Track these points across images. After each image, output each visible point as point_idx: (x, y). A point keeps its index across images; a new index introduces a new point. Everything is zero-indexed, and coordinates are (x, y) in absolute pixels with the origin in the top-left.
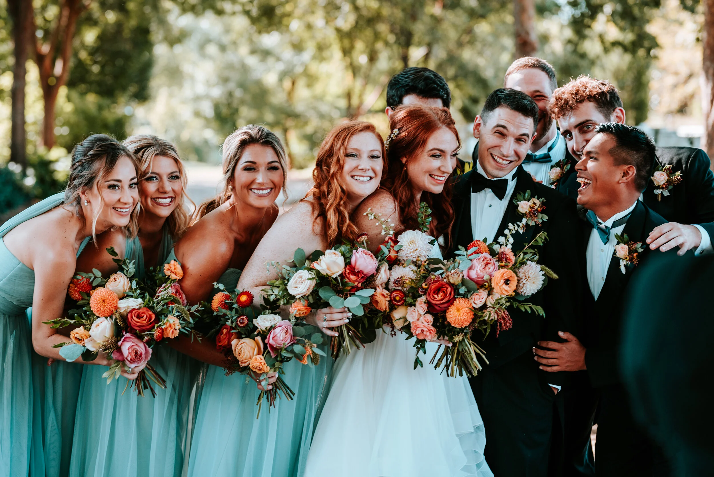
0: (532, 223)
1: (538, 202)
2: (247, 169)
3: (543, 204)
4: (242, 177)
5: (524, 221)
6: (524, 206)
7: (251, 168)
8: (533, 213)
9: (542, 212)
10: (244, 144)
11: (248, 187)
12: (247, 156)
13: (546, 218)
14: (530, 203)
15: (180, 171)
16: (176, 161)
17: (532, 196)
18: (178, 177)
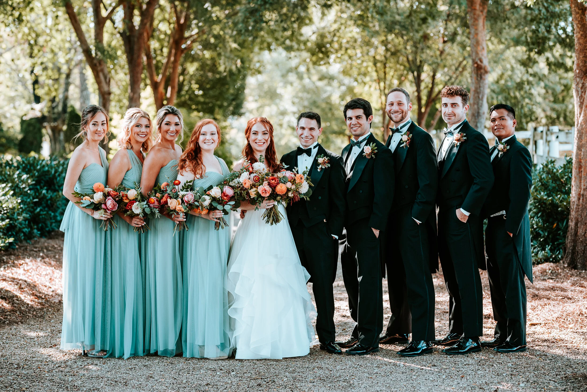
0: (324, 167)
1: (326, 159)
2: (167, 124)
3: (328, 159)
4: (164, 127)
5: (320, 166)
6: (320, 160)
7: (168, 124)
8: (324, 163)
9: (328, 163)
10: (166, 114)
11: (167, 132)
12: (167, 119)
13: (329, 165)
14: (323, 159)
15: (150, 124)
16: (149, 120)
17: (324, 156)
18: (149, 127)
